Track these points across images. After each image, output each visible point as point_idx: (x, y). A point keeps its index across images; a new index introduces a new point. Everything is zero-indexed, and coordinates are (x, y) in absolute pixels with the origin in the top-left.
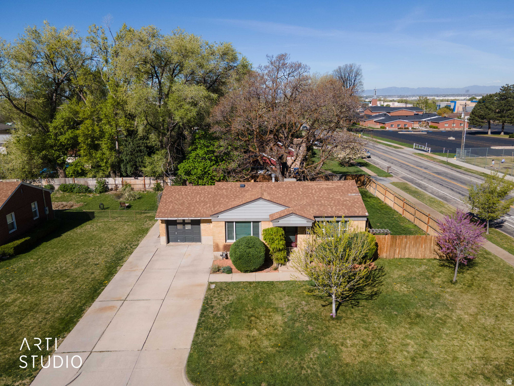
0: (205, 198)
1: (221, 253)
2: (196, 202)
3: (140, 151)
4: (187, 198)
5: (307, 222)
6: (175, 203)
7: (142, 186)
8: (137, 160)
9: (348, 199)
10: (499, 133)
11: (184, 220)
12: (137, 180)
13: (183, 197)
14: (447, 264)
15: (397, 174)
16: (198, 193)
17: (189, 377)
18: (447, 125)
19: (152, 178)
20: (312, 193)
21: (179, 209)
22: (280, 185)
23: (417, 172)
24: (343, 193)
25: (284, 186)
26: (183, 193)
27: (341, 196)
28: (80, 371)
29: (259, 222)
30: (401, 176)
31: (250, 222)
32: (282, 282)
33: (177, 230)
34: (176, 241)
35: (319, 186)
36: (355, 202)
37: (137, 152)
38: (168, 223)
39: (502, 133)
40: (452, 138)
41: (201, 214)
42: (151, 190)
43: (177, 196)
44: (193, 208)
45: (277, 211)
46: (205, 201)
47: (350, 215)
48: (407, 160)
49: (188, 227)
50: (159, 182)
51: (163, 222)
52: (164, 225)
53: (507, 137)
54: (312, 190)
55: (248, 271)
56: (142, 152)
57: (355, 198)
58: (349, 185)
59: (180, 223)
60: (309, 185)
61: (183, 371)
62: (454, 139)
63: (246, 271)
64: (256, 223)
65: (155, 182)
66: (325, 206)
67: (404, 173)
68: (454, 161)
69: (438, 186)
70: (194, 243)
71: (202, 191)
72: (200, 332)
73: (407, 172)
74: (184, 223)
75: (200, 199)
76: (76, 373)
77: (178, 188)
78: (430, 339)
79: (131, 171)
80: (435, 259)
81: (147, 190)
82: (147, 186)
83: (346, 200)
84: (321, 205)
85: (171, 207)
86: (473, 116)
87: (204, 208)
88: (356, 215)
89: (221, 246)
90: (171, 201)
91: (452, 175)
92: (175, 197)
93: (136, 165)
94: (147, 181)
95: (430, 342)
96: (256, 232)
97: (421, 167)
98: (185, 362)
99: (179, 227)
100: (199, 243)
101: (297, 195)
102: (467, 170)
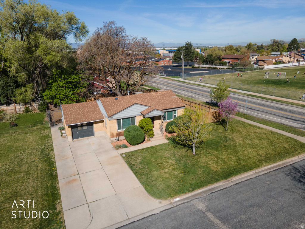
0: (91, 109)
1: (115, 138)
2: (87, 112)
3: (10, 86)
4: (80, 110)
5: (162, 113)
6: (74, 114)
7: (13, 111)
8: (8, 92)
9: (173, 99)
10: (187, 66)
11: (82, 124)
12: (9, 107)
13: (77, 110)
14: (218, 124)
15: (162, 88)
16: (86, 107)
17: (155, 197)
18: (162, 63)
19: (21, 104)
20: (154, 98)
21: (78, 117)
22: (136, 96)
23: (170, 86)
24: (169, 96)
25: (139, 96)
26: (76, 108)
27: (169, 98)
28: (91, 214)
29: (134, 117)
30: (164, 89)
31: (130, 118)
32: (158, 145)
33: (78, 131)
34: (77, 138)
35: (156, 95)
36: (177, 100)
37: (7, 87)
38: (73, 127)
39: (188, 66)
40: (169, 69)
41: (94, 118)
42: (22, 112)
43: (73, 110)
44: (87, 116)
45: (144, 109)
46: (92, 111)
47: (178, 107)
48: (161, 81)
49: (85, 128)
50: (27, 106)
51: (69, 127)
52: (70, 129)
53: (191, 67)
54: (154, 97)
55: (137, 144)
56: (11, 87)
57: (176, 98)
58: (170, 93)
59: (80, 126)
60: (151, 95)
61: (149, 196)
62: (170, 69)
63: (136, 144)
64: (133, 118)
65: (24, 106)
66: (164, 104)
67: (165, 87)
68: (180, 79)
69: (185, 92)
70: (89, 137)
71: (87, 105)
72: (140, 177)
73: (165, 86)
74: (82, 126)
75: (89, 110)
76: (89, 215)
77: (71, 105)
78: (237, 153)
79: (4, 101)
80: (212, 122)
81: (18, 113)
82: (18, 110)
83: (173, 100)
84: (163, 104)
85: (72, 117)
86: (175, 58)
87: (94, 115)
88: (181, 106)
89: (115, 134)
90: (70, 113)
91: (186, 86)
92: (72, 111)
93: (7, 96)
94: (17, 106)
95: (237, 154)
96: (133, 123)
97: (170, 84)
98: (146, 192)
99: (79, 129)
100: (93, 136)
101: (148, 100)
102: (189, 83)
